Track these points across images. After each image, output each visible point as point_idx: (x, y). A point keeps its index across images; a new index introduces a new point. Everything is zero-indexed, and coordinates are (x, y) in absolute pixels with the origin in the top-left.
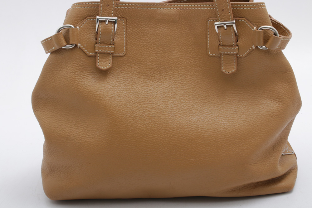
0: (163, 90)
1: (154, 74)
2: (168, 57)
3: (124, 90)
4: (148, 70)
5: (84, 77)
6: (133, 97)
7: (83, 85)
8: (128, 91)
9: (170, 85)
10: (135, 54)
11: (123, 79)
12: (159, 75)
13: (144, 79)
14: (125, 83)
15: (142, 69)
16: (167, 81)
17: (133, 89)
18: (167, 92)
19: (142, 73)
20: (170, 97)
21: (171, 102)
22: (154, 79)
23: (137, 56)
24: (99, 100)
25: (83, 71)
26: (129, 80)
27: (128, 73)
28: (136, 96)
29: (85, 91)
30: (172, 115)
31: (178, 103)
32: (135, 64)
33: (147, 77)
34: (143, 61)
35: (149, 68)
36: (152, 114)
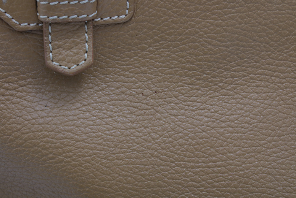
0: (247, 116)
1: (218, 68)
2: (259, 15)
3: (134, 125)
4: (200, 60)
5: (11, 95)
6: (163, 145)
7: (11, 120)
8: (146, 127)
9: (265, 100)
10: (160, 13)
11: (129, 92)
12: (235, 71)
13: (192, 86)
14: (135, 104)
15: (182, 57)
16: (258, 86)
17: (159, 119)
18: (260, 122)
19: (184, 68)
20: (269, 136)
21: (274, 153)
22: (221, 84)
23: (167, 20)
24: (62, 164)
25: (6, 77)
26: (147, 92)
27: (142, 72)
28: (169, 143)
29: (17, 138)
30: (278, 191)
31: (292, 151)
32: (163, 44)
33: (198, 79)
34: (187, 34)
35: (205, 54)
36: (220, 193)
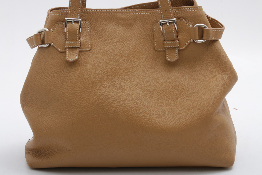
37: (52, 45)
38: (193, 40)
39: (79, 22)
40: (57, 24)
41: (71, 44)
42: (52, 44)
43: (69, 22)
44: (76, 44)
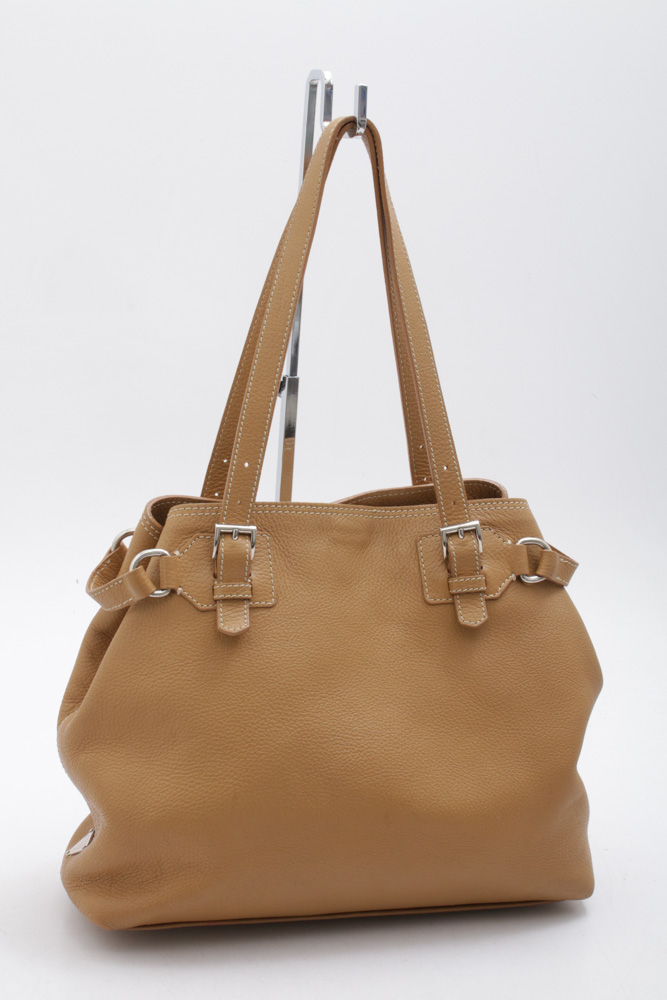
37: (179, 593)
38: (519, 578)
39: (249, 535)
40: (191, 539)
41: (230, 590)
42: (180, 589)
43: (225, 533)
44: (243, 591)
